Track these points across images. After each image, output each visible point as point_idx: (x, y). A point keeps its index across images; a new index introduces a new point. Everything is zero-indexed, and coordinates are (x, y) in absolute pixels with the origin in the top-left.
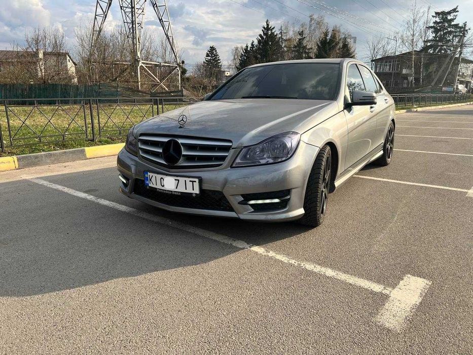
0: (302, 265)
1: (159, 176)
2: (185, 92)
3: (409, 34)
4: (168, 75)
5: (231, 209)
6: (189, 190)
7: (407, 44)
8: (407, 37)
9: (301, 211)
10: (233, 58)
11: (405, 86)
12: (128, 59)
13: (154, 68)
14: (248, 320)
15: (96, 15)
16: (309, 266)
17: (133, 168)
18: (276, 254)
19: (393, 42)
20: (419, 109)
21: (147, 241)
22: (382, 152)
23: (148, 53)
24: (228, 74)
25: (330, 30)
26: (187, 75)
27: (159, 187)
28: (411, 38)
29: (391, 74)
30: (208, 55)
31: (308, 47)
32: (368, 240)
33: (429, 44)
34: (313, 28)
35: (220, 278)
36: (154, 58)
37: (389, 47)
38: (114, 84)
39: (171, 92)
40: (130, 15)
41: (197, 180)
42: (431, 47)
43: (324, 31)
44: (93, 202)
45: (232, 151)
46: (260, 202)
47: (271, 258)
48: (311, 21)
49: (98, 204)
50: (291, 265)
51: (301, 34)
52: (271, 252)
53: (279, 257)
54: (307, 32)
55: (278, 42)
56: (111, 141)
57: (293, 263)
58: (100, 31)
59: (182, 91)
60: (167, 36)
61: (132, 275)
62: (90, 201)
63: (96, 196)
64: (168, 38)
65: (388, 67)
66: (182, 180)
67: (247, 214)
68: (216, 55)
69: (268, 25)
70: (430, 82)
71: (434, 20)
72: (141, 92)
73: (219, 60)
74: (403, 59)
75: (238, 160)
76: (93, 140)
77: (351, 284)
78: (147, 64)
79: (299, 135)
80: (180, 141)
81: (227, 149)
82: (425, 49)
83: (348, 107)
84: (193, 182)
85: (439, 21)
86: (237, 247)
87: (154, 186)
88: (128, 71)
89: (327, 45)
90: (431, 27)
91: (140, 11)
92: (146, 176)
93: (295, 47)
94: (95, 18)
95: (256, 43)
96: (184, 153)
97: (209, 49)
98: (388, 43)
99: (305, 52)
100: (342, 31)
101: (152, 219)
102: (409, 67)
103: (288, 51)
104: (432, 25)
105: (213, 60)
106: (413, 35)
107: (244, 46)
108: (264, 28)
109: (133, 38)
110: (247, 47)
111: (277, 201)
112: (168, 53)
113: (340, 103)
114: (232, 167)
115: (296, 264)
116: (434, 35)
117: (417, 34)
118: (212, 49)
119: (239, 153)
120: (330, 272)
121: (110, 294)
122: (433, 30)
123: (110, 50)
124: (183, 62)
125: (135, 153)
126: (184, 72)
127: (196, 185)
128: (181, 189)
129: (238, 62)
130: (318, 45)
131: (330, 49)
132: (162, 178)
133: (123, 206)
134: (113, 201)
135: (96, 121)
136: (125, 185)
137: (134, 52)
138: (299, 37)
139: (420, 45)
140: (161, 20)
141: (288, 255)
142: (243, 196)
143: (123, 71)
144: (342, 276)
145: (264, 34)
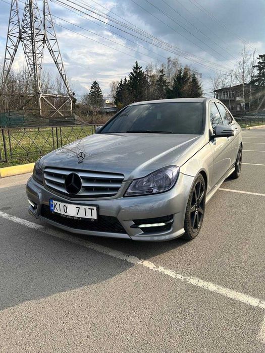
0: (188, 280)
1: (62, 204)
2: (76, 117)
3: (240, 71)
4: (62, 104)
5: (124, 232)
6: (89, 216)
7: (239, 79)
8: (239, 73)
9: (182, 231)
10: (111, 90)
11: (238, 109)
12: (31, 92)
13: (51, 98)
14: (149, 344)
15: (5, 59)
16: (194, 281)
17: (40, 195)
18: (165, 269)
19: (229, 78)
20: (251, 128)
21: (55, 259)
22: (234, 169)
23: (47, 87)
24: (107, 102)
25: (183, 68)
26: (77, 103)
27: (62, 212)
28: (242, 74)
29: (228, 101)
30: (92, 88)
31: (167, 82)
32: (237, 251)
33: (255, 79)
34: (170, 67)
35: (120, 297)
36: (52, 91)
37: (227, 81)
38: (21, 111)
39: (66, 117)
40: (32, 59)
41: (95, 208)
42: (256, 81)
43: (179, 69)
44: (8, 220)
45: (124, 183)
46: (149, 225)
47: (161, 274)
48: (169, 62)
49: (11, 221)
50: (179, 280)
51: (162, 71)
52: (160, 267)
53: (168, 272)
54: (165, 70)
55: (145, 77)
56: (20, 162)
57: (180, 278)
58: (9, 71)
59: (74, 116)
60: (61, 74)
61: (43, 296)
62: (4, 219)
63: (10, 214)
64: (62, 76)
65: (226, 96)
66: (82, 207)
67: (138, 236)
68: (98, 88)
69: (137, 65)
70: (256, 107)
71: (258, 61)
72: (42, 117)
73: (101, 91)
74: (236, 90)
75: (129, 191)
76: (6, 162)
77: (231, 299)
78: (47, 96)
79: (178, 168)
80: (80, 175)
81: (120, 181)
82: (252, 82)
83: (212, 138)
84: (91, 209)
85: (262, 61)
86: (131, 263)
87: (59, 212)
88: (32, 101)
89: (181, 80)
90: (257, 66)
91: (40, 55)
92: (52, 203)
93: (158, 81)
94: (5, 61)
95: (128, 78)
96: (84, 184)
97: (93, 83)
98: (226, 79)
99: (165, 86)
100: (191, 69)
101: (57, 236)
102: (241, 96)
103: (152, 84)
104: (257, 65)
105: (96, 91)
106: (243, 72)
107: (119, 82)
108: (134, 67)
109: (35, 76)
110: (121, 81)
111: (162, 224)
112: (62, 87)
113: (206, 136)
114: (124, 196)
115: (182, 279)
116: (259, 72)
117: (246, 71)
118: (95, 83)
119: (130, 185)
120: (212, 287)
121: (25, 320)
122: (258, 68)
123: (17, 86)
124: (74, 94)
125: (42, 183)
126: (74, 101)
127: (95, 212)
128: (82, 215)
129: (115, 93)
130: (174, 80)
131: (183, 83)
132: (64, 206)
133: (33, 223)
134: (24, 219)
135: (7, 143)
136: (34, 208)
137: (35, 87)
138: (161, 74)
139: (248, 80)
140: (56, 62)
141: (174, 269)
142: (134, 221)
143: (28, 101)
144: (223, 291)
145: (134, 72)
